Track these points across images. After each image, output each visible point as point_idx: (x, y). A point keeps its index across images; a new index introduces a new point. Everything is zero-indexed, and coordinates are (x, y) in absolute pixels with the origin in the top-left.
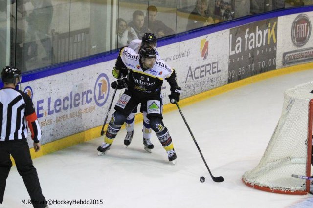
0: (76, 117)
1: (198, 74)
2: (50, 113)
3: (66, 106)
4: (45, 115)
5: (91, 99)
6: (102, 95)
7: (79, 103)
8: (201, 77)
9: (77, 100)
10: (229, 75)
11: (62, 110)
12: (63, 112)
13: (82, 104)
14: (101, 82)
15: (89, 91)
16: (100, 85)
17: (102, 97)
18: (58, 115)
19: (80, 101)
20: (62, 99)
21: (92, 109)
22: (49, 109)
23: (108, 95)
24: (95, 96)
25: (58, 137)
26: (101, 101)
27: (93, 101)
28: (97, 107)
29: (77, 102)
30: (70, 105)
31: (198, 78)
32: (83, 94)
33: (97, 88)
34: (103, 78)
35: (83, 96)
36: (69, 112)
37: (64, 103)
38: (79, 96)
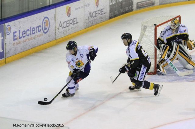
0: (33, 40)
1: (94, 15)
2: (20, 38)
3: (28, 34)
4: (18, 39)
5: (41, 30)
6: (46, 28)
7: (35, 32)
8: (96, 16)
10: (110, 15)
11: (26, 36)
12: (27, 37)
13: (36, 33)
14: (45, 21)
15: (40, 26)
16: (45, 23)
17: (46, 29)
18: (25, 38)
20: (26, 30)
21: (41, 35)
22: (20, 36)
23: (49, 27)
24: (42, 28)
25: (25, 50)
26: (46, 31)
27: (42, 31)
28: (44, 34)
29: (33, 32)
30: (30, 33)
31: (94, 17)
32: (37, 27)
33: (44, 24)
34: (46, 19)
36: (29, 37)
37: (27, 32)
38: (35, 29)
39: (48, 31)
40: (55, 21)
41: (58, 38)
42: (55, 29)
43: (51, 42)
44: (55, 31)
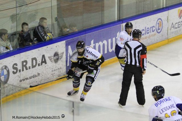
0: (148, 39)
3: (143, 33)
5: (154, 30)
7: (149, 32)
9: (148, 31)
13: (150, 32)
15: (154, 27)
16: (158, 23)
17: (159, 29)
19: (150, 31)
20: (141, 30)
21: (155, 35)
23: (162, 28)
26: (159, 31)
27: (155, 31)
28: (157, 33)
29: (148, 32)
30: (145, 33)
32: (151, 28)
33: (157, 25)
34: (160, 20)
35: (151, 29)
36: (144, 36)
38: (149, 29)
39: (161, 31)
40: (168, 22)
41: (170, 38)
42: (168, 30)
43: (164, 41)
44: (168, 31)
